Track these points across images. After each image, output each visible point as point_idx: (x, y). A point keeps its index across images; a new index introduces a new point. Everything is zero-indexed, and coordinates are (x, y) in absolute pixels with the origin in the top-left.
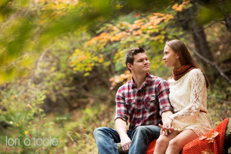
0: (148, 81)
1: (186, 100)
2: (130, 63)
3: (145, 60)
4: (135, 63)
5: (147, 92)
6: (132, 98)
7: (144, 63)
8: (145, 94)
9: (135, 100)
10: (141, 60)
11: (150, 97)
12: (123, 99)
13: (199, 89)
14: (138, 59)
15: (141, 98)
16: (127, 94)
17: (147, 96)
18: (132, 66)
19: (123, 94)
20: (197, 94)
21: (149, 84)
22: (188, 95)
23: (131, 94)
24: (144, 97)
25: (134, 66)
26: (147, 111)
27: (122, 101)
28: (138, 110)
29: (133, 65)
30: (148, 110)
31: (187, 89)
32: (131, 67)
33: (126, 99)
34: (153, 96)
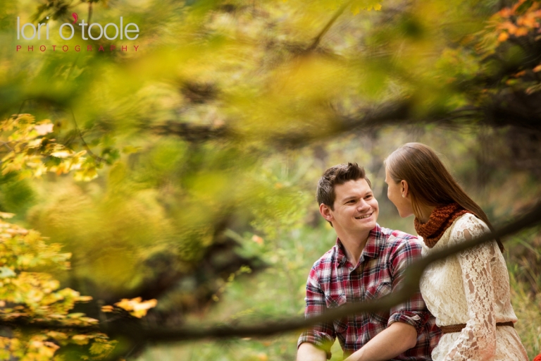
0: (371, 248)
1: (453, 300)
2: (325, 203)
3: (363, 200)
4: (337, 204)
5: (372, 274)
6: (340, 292)
7: (360, 209)
8: (367, 281)
9: (345, 297)
10: (354, 201)
11: (379, 288)
12: (321, 293)
13: (476, 268)
14: (347, 196)
15: (360, 290)
16: (328, 281)
17: (371, 284)
18: (331, 212)
19: (320, 280)
20: (473, 283)
21: (372, 254)
22: (455, 289)
23: (336, 281)
24: (366, 289)
25: (335, 211)
26: (375, 323)
27: (317, 298)
28: (355, 322)
29: (333, 210)
30: (378, 321)
31: (451, 273)
32: (329, 215)
33: (327, 293)
34: (385, 284)
